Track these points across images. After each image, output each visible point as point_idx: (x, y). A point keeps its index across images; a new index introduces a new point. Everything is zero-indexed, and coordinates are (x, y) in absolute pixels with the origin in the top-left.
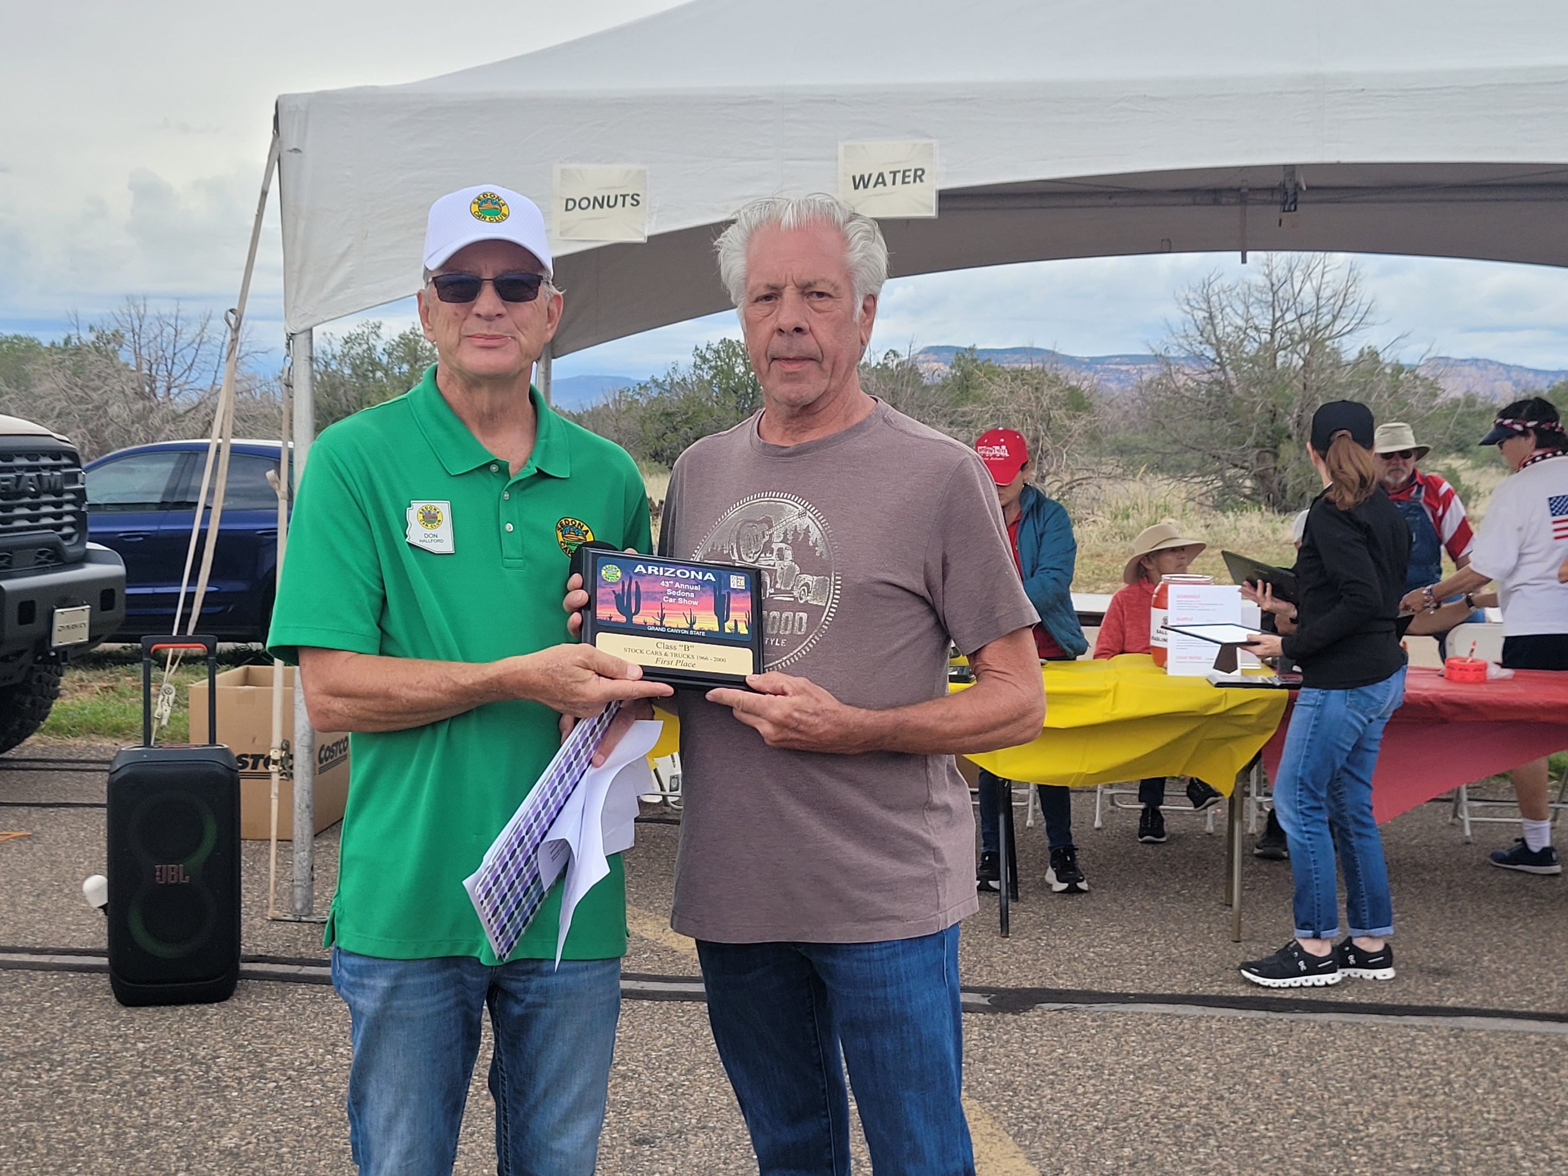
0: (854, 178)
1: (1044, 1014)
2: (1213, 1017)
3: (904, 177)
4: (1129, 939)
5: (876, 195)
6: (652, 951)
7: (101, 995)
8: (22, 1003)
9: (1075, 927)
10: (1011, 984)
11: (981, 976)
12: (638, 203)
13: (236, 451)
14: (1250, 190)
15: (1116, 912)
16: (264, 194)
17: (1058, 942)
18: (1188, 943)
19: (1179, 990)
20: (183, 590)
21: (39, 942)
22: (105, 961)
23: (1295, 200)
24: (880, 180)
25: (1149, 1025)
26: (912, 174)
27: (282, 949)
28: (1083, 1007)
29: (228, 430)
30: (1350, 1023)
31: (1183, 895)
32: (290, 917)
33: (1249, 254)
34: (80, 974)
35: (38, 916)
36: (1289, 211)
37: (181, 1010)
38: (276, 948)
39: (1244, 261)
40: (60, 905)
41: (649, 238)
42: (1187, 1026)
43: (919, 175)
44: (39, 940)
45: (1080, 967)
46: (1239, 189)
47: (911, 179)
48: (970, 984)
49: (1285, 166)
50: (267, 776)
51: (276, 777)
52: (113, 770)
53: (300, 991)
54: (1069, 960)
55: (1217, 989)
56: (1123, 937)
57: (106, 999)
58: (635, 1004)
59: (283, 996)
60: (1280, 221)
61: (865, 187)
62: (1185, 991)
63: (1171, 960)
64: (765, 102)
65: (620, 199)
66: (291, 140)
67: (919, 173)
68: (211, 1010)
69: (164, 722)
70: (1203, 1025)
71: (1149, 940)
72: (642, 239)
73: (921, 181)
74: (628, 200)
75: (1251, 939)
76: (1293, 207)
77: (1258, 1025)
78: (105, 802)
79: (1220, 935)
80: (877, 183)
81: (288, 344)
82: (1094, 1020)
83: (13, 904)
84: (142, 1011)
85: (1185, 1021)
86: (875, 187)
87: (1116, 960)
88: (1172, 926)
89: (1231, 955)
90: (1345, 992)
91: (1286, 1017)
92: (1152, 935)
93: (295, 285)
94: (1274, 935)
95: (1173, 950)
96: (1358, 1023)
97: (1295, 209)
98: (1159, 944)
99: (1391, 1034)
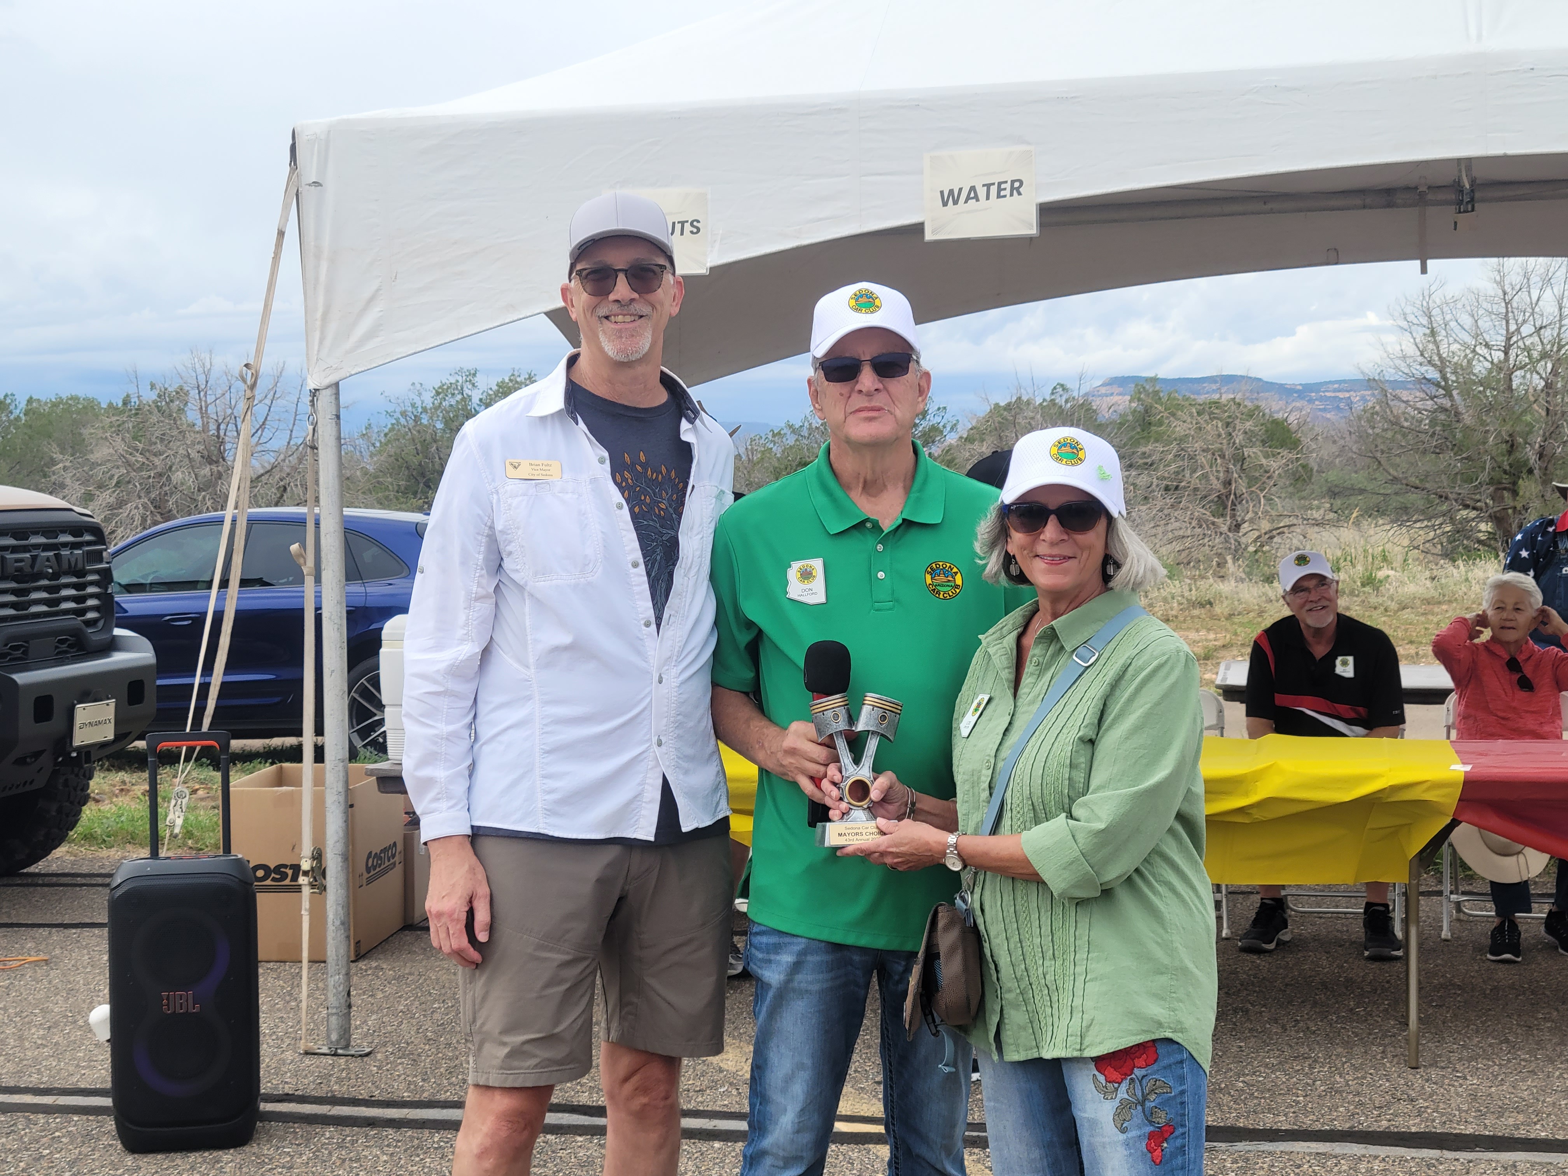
0: (942, 193)
2: (1376, 1157)
3: (1000, 190)
4: (1287, 1066)
5: (967, 212)
6: (731, 1084)
7: (105, 1140)
8: (19, 1150)
9: (1224, 1053)
12: (698, 230)
13: (252, 522)
14: (1429, 188)
15: (1276, 1033)
16: (281, 234)
18: (1356, 1069)
19: (1341, 1125)
20: (197, 680)
21: (45, 1081)
22: (108, 1102)
23: (1472, 200)
24: (972, 195)
25: (1299, 1166)
26: (1008, 186)
27: (312, 1086)
28: (1223, 1145)
29: (245, 497)
30: (1540, 1164)
31: (1358, 1014)
32: (325, 1050)
33: (1430, 263)
34: (85, 1117)
35: (46, 1051)
36: (1466, 211)
37: (193, 1157)
38: (308, 1085)
39: (1424, 270)
40: (73, 1038)
41: (712, 269)
42: (1345, 1167)
43: (1016, 187)
44: (45, 1079)
45: (1226, 1099)
46: (1416, 188)
47: (1007, 192)
49: (1459, 161)
50: (298, 889)
51: (306, 891)
52: (114, 885)
53: (328, 1135)
55: (1384, 1123)
56: (1280, 1063)
57: (111, 1145)
58: (704, 1146)
59: (308, 1140)
60: (1456, 223)
61: (955, 202)
62: (1346, 1126)
63: (1333, 1090)
64: (839, 111)
65: (678, 227)
66: (310, 171)
67: (1017, 185)
68: (227, 1157)
69: (177, 830)
70: (1363, 1167)
71: (1311, 1067)
72: (703, 271)
73: (1019, 194)
74: (687, 227)
75: (1434, 1064)
76: (1470, 207)
77: (1429, 1166)
78: (106, 921)
79: (1396, 1060)
80: (968, 198)
81: (312, 401)
82: (1235, 1161)
83: (21, 1038)
84: (150, 1158)
85: (1342, 1162)
86: (966, 202)
87: (1269, 1090)
88: (1340, 1050)
89: (1406, 1084)
90: (1538, 1127)
91: (1464, 1156)
92: (1315, 1061)
93: (317, 335)
94: (1460, 1059)
95: (1337, 1078)
96: (1551, 1163)
97: (1473, 210)
98: (1322, 1071)
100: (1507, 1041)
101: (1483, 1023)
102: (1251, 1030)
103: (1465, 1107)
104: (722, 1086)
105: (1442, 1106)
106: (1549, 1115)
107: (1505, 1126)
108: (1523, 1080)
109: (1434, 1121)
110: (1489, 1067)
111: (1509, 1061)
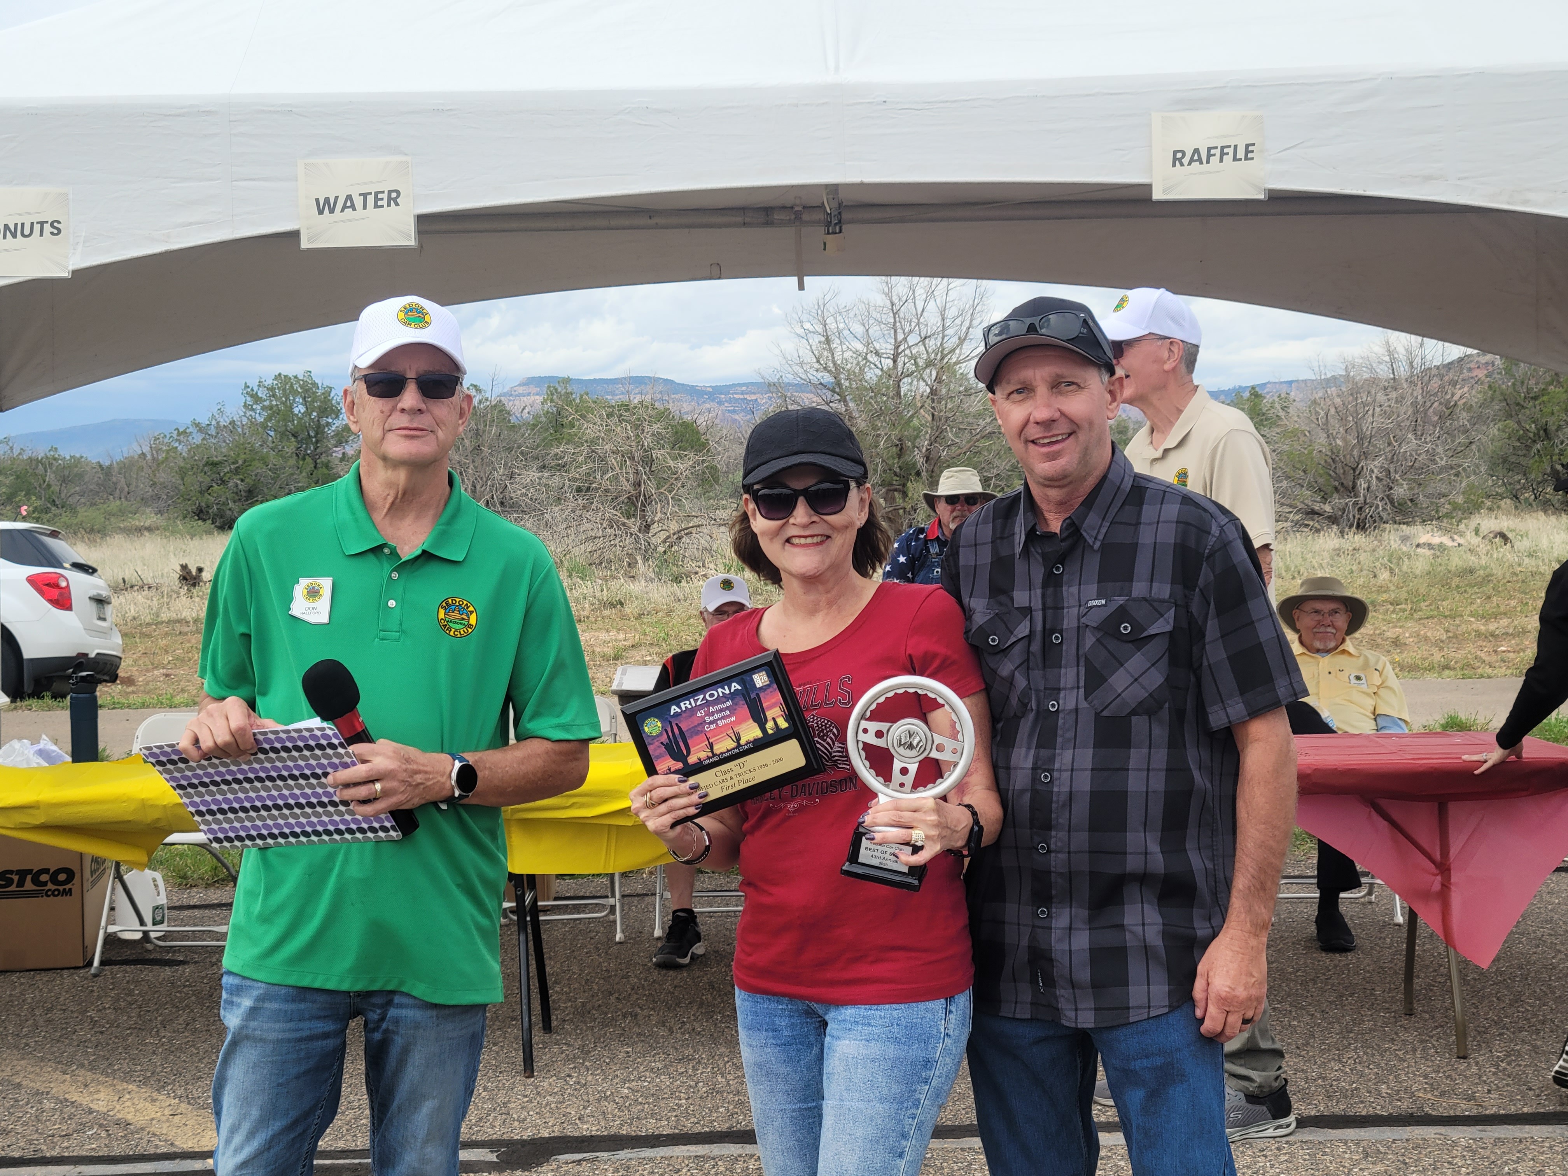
0: (317, 200)
1: (559, 1167)
3: (377, 199)
4: (671, 1070)
5: (344, 221)
6: (101, 1126)
9: (612, 1059)
10: (527, 1135)
11: (493, 1127)
12: (59, 231)
14: (804, 207)
15: (662, 1037)
17: (590, 1078)
19: (721, 1126)
23: (840, 222)
24: (349, 204)
25: (678, 1172)
26: (385, 196)
28: (605, 1155)
33: (807, 280)
36: (834, 233)
39: (801, 287)
41: (75, 272)
42: (722, 1169)
43: (394, 197)
45: (611, 1106)
46: (792, 208)
47: (384, 202)
48: (479, 1138)
54: (599, 1100)
56: (665, 1066)
60: (825, 244)
61: (332, 211)
62: (725, 1127)
64: (209, 113)
65: (37, 228)
67: (394, 195)
70: (739, 1167)
71: (695, 1069)
72: (65, 274)
73: (397, 204)
74: (47, 228)
76: (837, 229)
80: (344, 207)
82: (616, 1171)
85: (720, 1163)
86: (342, 211)
87: (653, 1095)
88: (723, 1050)
92: (699, 1062)
95: (719, 1078)
97: (840, 232)
98: (704, 1072)
99: (945, 1160)
102: (639, 1034)
104: (91, 1129)
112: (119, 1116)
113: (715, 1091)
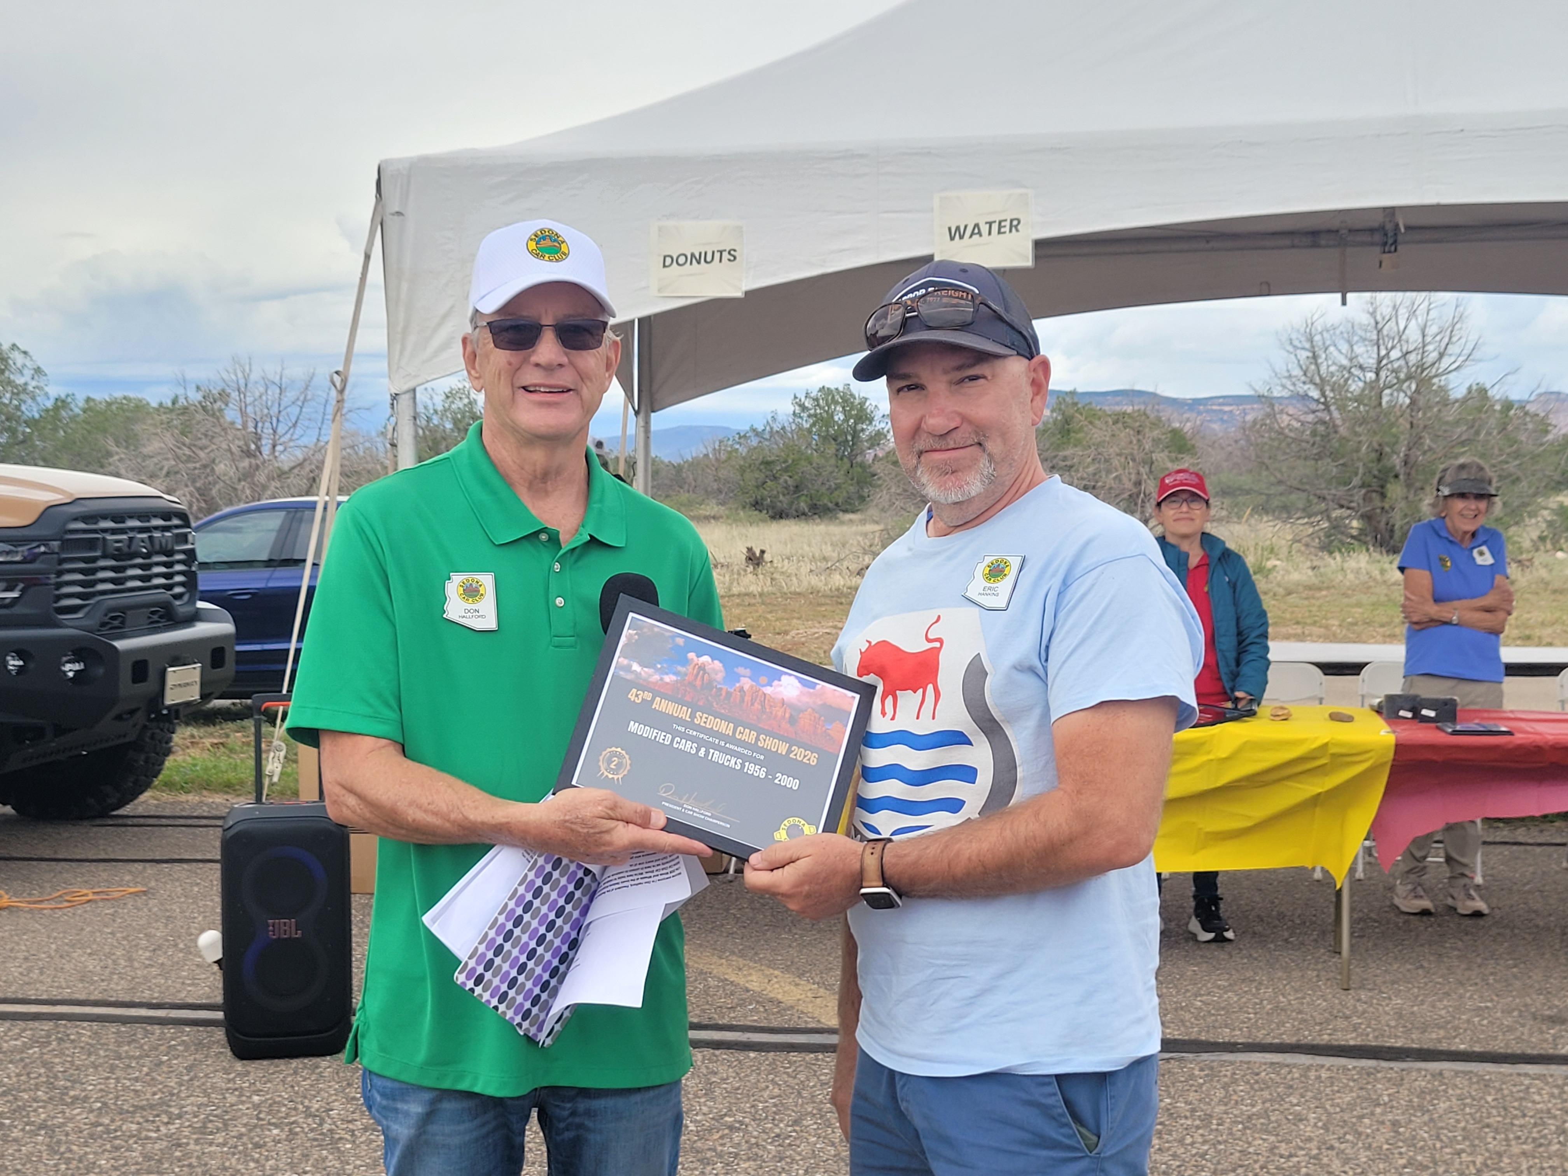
0: (950, 229)
2: (1323, 1066)
3: (1000, 227)
4: (1236, 988)
5: (973, 246)
6: (758, 1002)
7: (216, 1049)
8: (140, 1057)
9: (1182, 976)
12: (735, 258)
14: (1350, 231)
15: (1223, 960)
16: (367, 257)
18: (1296, 991)
19: (1288, 1039)
20: (293, 646)
21: (155, 996)
22: (220, 1015)
23: (1395, 242)
24: (976, 231)
25: (1257, 1074)
26: (1008, 224)
28: (1190, 1056)
29: (335, 488)
30: (1463, 1072)
31: (1291, 943)
33: (1350, 296)
34: (195, 1028)
35: (154, 971)
36: (1390, 252)
37: (295, 1063)
39: (1344, 303)
40: (176, 959)
41: (747, 293)
42: (1297, 1075)
43: (1015, 224)
44: (156, 995)
45: (1188, 1016)
46: (1337, 231)
47: (1007, 229)
49: (1384, 208)
52: (226, 827)
54: (1176, 1009)
55: (1326, 1037)
56: (1230, 985)
57: (222, 1053)
58: (741, 1056)
60: (1380, 262)
61: (961, 237)
62: (1293, 1040)
64: (861, 156)
65: (717, 255)
66: (393, 203)
67: (1015, 223)
68: (324, 1063)
69: (275, 779)
70: (1312, 1074)
71: (1258, 989)
72: (739, 294)
73: (1017, 230)
74: (725, 255)
75: (1362, 987)
76: (1393, 248)
77: (1369, 1074)
78: (219, 857)
79: (1329, 983)
80: (972, 234)
81: (392, 404)
82: (1202, 1070)
83: (130, 960)
84: (257, 1064)
85: (1294, 1070)
86: (971, 236)
87: (1223, 1009)
88: (1280, 974)
89: (1340, 1003)
90: (1457, 1040)
91: (1397, 1065)
92: (1260, 983)
93: (398, 347)
94: (1384, 982)
95: (1281, 998)
96: (1471, 1072)
97: (1396, 250)
98: (1267, 992)
99: (1504, 1083)
100: (1422, 967)
101: (1400, 951)
103: (1393, 1023)
104: (750, 1004)
105: (1373, 1022)
106: (1465, 1030)
107: (1431, 1039)
108: (1440, 1000)
109: (1368, 1035)
110: (1410, 989)
111: (1426, 984)
112: (771, 995)
113: (1278, 1009)
